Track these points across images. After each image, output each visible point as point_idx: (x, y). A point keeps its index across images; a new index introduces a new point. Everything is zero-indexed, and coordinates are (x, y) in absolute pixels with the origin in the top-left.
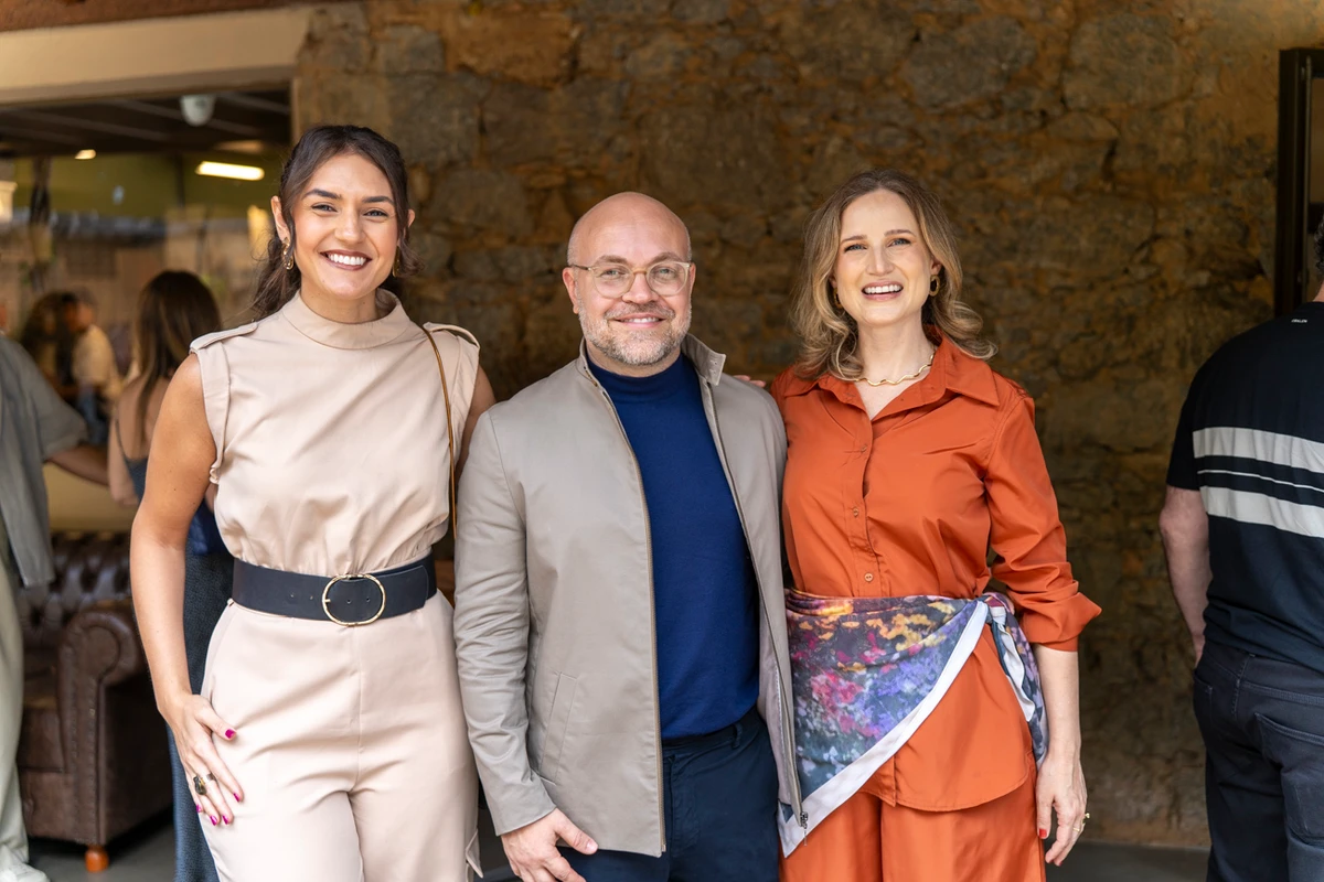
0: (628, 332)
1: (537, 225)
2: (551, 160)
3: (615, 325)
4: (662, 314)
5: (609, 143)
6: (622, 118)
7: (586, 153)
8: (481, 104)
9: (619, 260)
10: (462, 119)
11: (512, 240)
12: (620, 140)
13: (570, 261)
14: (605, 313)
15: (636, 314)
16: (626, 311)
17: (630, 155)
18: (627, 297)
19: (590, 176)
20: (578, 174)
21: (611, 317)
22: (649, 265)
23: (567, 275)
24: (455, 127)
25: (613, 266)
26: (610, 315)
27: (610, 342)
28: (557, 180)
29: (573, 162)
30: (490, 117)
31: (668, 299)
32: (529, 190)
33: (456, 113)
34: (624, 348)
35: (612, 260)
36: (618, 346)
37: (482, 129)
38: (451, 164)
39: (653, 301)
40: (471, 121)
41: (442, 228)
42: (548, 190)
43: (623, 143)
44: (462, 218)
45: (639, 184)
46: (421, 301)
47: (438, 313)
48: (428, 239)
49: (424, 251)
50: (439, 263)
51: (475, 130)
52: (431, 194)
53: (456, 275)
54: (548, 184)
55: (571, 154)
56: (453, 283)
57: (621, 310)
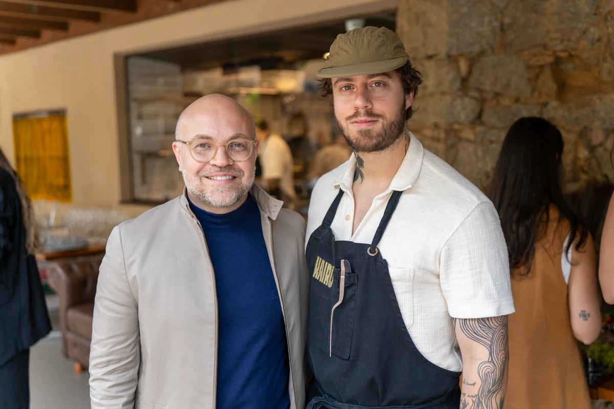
0: (213, 186)
1: (533, 90)
2: (545, 46)
3: (205, 180)
4: (235, 174)
5: (585, 32)
6: (595, 14)
7: (569, 40)
8: (501, 12)
9: (208, 138)
10: (490, 22)
11: (517, 100)
12: (592, 30)
13: (177, 138)
14: (198, 172)
15: (218, 173)
16: (212, 170)
17: (599, 40)
18: (212, 162)
19: (571, 56)
20: (563, 55)
21: (202, 175)
22: (228, 141)
23: (175, 146)
24: (486, 29)
25: (203, 141)
26: (202, 174)
27: (202, 191)
28: (549, 60)
29: (560, 47)
30: (507, 20)
31: (239, 164)
32: (529, 67)
33: (487, 19)
34: (211, 196)
35: (202, 137)
36: (207, 195)
37: (502, 29)
38: (482, 53)
39: (229, 165)
40: (496, 24)
41: (474, 94)
42: (542, 67)
43: (594, 32)
44: (487, 87)
45: (605, 60)
46: (460, 139)
47: (470, 148)
48: (467, 101)
49: (464, 108)
50: (472, 116)
51: (498, 30)
52: (470, 72)
53: (482, 124)
54: (542, 63)
55: (558, 42)
56: (479, 129)
57: (208, 170)
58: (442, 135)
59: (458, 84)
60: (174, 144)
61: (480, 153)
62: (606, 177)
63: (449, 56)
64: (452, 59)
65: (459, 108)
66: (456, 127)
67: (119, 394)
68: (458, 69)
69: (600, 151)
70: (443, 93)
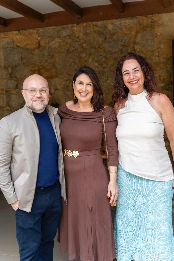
0: (36, 103)
2: (35, 64)
5: (47, 60)
6: (49, 56)
7: (42, 63)
8: (21, 53)
9: (34, 88)
10: (18, 56)
12: (49, 60)
13: (23, 88)
14: (32, 100)
15: (38, 99)
17: (51, 63)
18: (36, 96)
19: (43, 67)
20: (41, 67)
22: (40, 89)
23: (23, 91)
24: (16, 58)
28: (37, 68)
29: (40, 65)
30: (23, 56)
31: (44, 96)
32: (31, 71)
33: (16, 55)
37: (22, 59)
38: (16, 66)
39: (41, 97)
41: (14, 79)
42: (35, 71)
44: (18, 77)
45: (53, 69)
46: (11, 94)
47: (15, 96)
48: (12, 81)
49: (11, 84)
50: (14, 86)
51: (20, 59)
52: (12, 72)
53: (18, 88)
54: (35, 69)
55: (39, 63)
56: (17, 90)
57: (35, 99)
58: (5, 92)
59: (8, 76)
60: (22, 90)
61: (18, 97)
62: (56, 102)
63: (5, 67)
64: (6, 68)
65: (10, 83)
66: (9, 89)
67: (7, 171)
68: (8, 70)
69: (54, 95)
70: (4, 79)
